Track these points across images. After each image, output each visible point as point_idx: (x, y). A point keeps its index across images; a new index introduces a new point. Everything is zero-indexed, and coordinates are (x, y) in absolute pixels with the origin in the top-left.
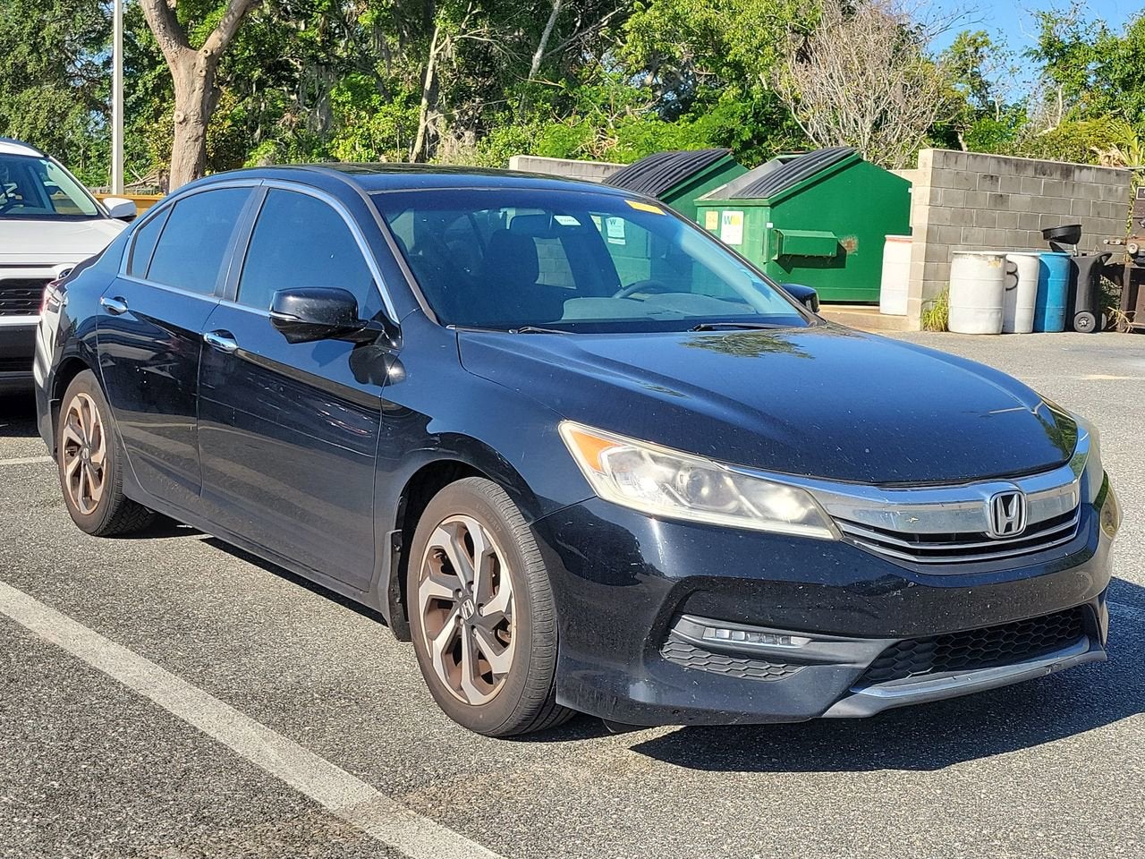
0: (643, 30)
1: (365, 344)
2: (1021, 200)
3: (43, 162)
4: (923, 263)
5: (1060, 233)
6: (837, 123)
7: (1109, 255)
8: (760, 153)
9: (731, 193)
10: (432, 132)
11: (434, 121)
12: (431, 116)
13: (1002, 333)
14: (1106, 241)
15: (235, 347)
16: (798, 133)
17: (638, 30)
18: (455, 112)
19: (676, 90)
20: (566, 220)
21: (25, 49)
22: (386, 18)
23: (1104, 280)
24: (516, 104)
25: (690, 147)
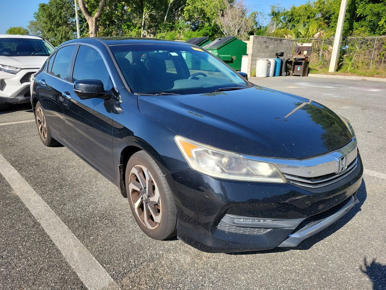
0: (188, 10)
1: (108, 99)
2: (271, 47)
3: (43, 41)
4: (251, 62)
5: (279, 54)
6: (230, 31)
7: (289, 59)
8: (213, 38)
9: (209, 47)
10: (144, 35)
11: (145, 32)
12: (144, 31)
13: (267, 77)
14: (289, 56)
15: (70, 98)
16: (222, 33)
17: (187, 10)
18: (149, 30)
19: (194, 25)
20: (174, 54)
21: (58, 18)
22: (133, 10)
23: (288, 64)
24: (162, 28)
25: (199, 37)
